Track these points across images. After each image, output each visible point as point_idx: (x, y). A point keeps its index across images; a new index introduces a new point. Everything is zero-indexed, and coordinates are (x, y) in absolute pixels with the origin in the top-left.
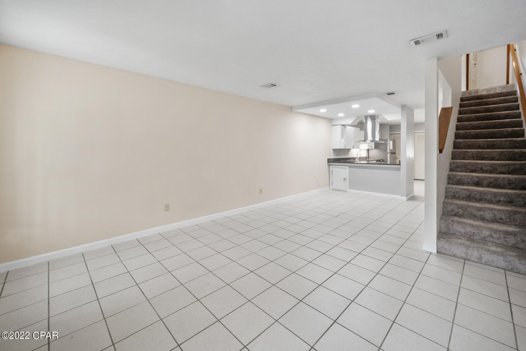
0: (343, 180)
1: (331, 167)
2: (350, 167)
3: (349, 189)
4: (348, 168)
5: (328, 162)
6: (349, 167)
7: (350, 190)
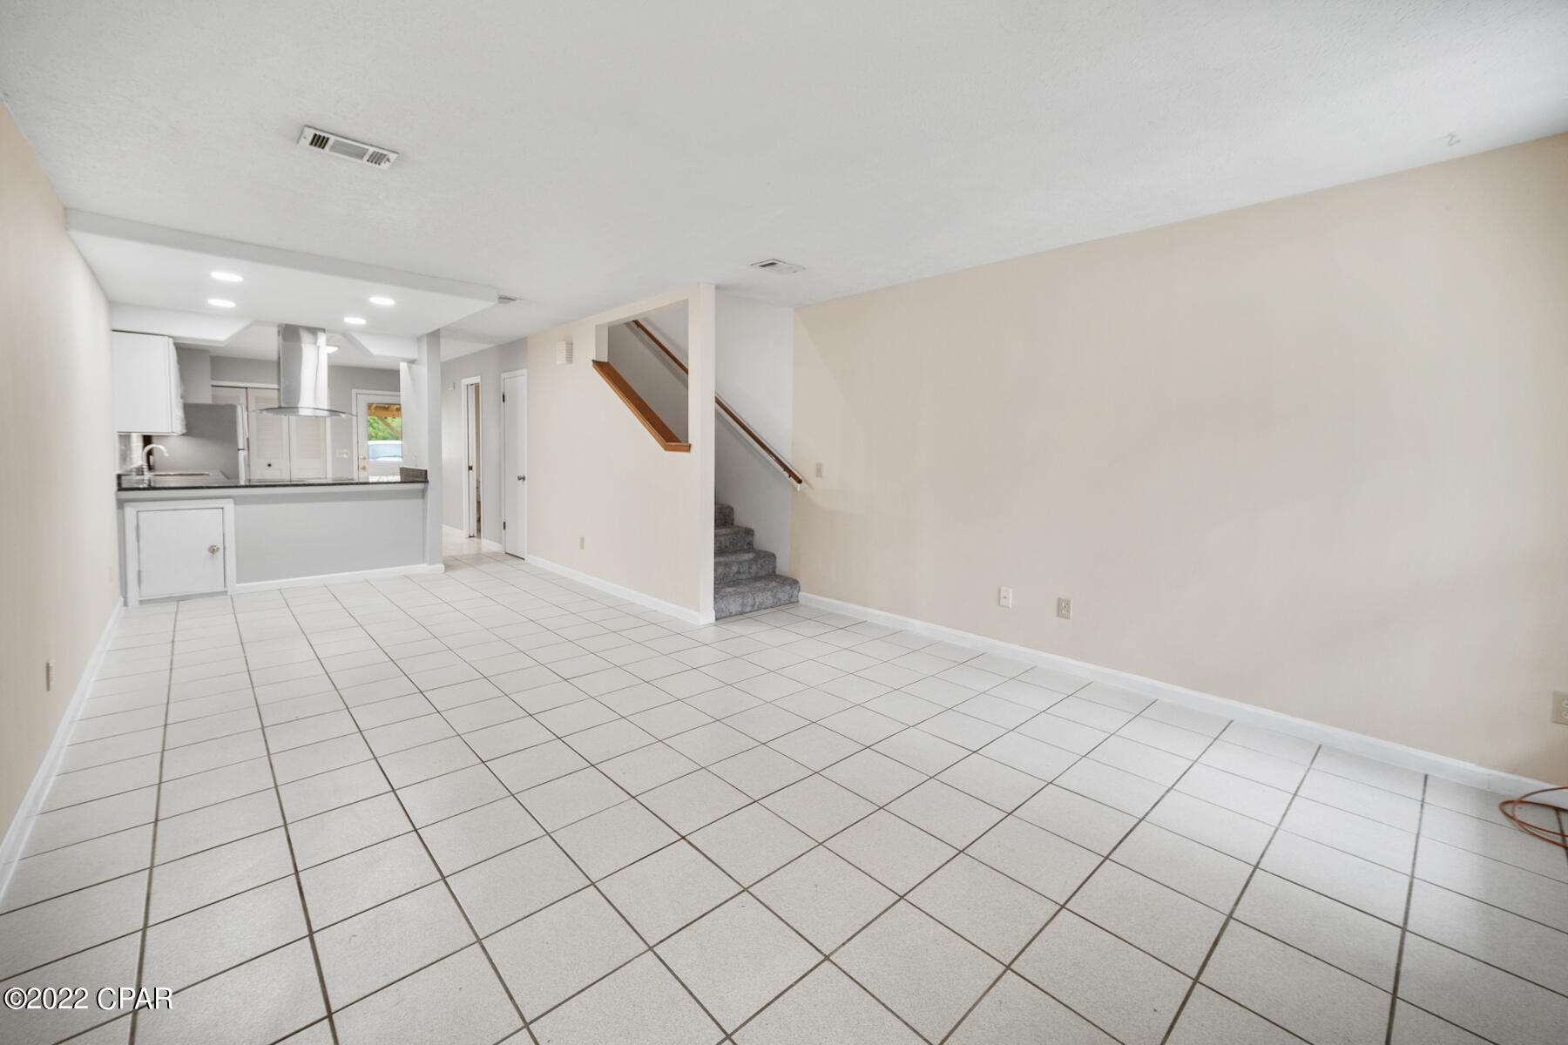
0: (206, 552)
1: (130, 510)
2: (238, 501)
3: (238, 582)
4: (232, 505)
5: (120, 488)
6: (235, 503)
7: (239, 585)
